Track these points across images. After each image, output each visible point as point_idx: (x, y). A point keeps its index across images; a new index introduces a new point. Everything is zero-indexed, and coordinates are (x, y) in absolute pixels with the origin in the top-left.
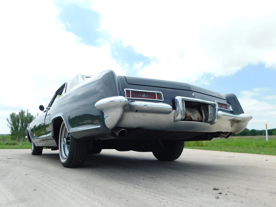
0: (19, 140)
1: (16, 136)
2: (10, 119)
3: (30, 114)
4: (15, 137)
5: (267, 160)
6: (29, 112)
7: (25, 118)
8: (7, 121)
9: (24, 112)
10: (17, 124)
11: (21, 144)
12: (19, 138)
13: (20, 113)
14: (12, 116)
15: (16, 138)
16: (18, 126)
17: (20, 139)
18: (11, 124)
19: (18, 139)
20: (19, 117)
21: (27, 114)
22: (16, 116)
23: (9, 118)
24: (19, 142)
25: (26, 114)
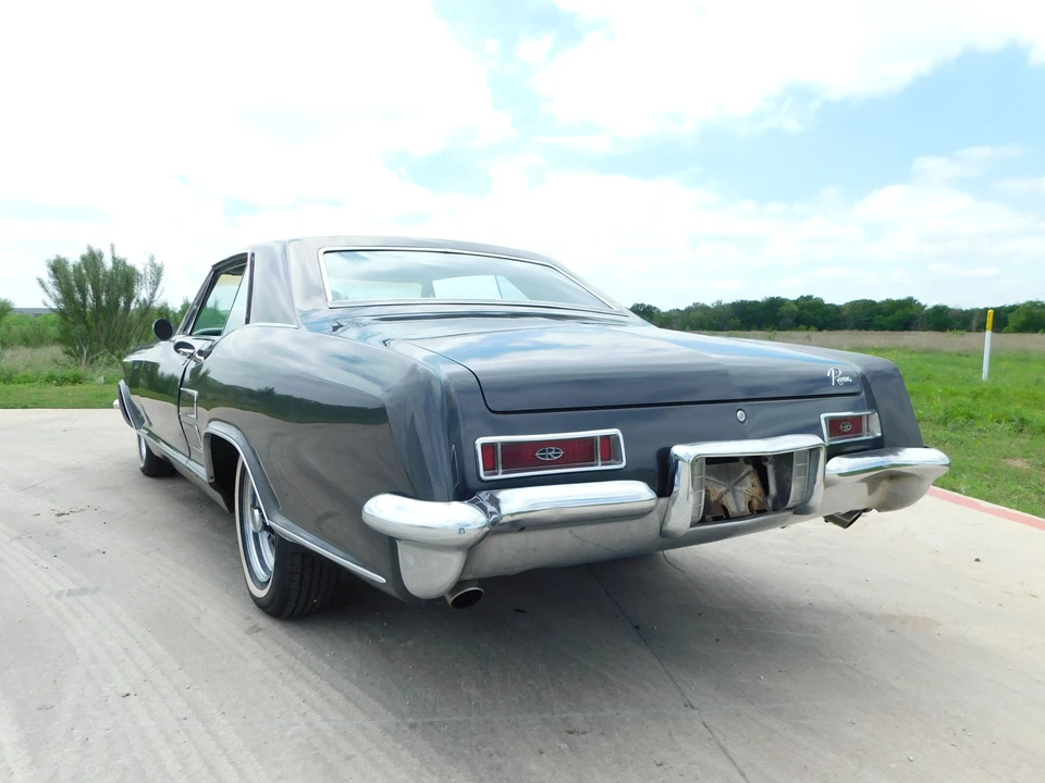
0: (92, 362)
1: (81, 347)
2: (52, 280)
3: (124, 264)
4: (75, 350)
5: (977, 560)
6: (120, 255)
7: (105, 275)
8: (41, 289)
9: (101, 255)
10: (78, 296)
11: (102, 378)
12: (91, 352)
13: (83, 258)
14: (58, 268)
15: (82, 352)
16: (84, 306)
17: (97, 358)
18: (57, 301)
19: (88, 354)
20: (84, 271)
21: (114, 263)
22: (71, 269)
23: (46, 275)
24: (94, 372)
25: (108, 264)
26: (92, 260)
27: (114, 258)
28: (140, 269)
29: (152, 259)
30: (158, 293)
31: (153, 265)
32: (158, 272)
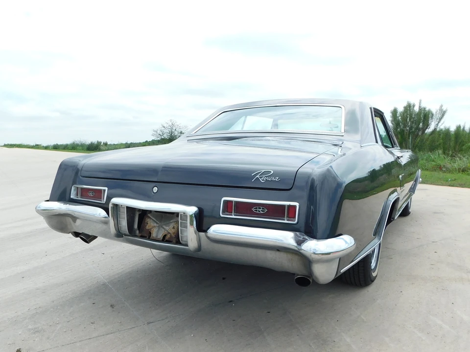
6: (423, 105)
9: (414, 106)
21: (420, 109)
25: (416, 109)
26: (409, 107)
27: (420, 107)
28: (434, 111)
29: (441, 106)
30: (440, 124)
31: (441, 109)
32: (443, 113)
